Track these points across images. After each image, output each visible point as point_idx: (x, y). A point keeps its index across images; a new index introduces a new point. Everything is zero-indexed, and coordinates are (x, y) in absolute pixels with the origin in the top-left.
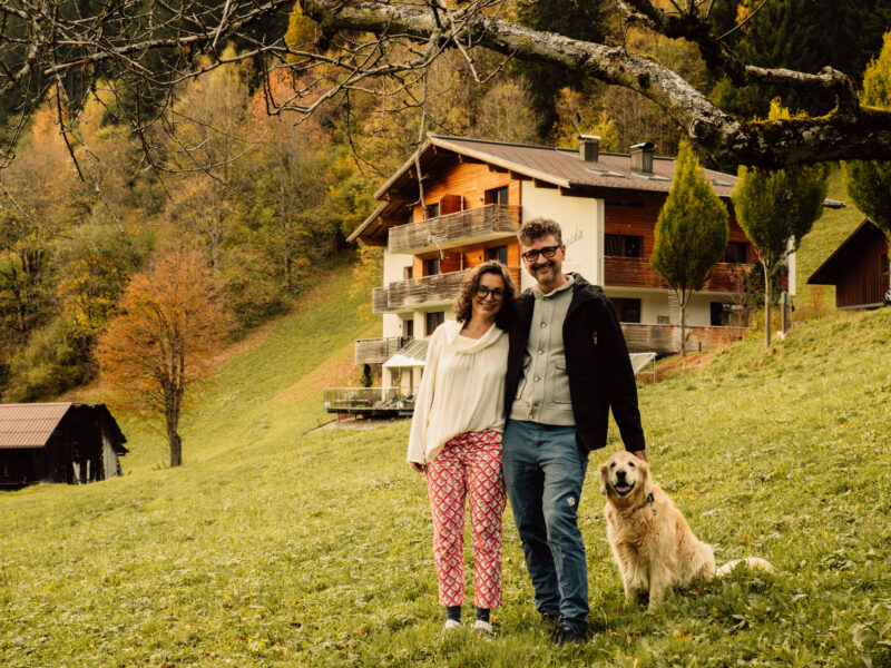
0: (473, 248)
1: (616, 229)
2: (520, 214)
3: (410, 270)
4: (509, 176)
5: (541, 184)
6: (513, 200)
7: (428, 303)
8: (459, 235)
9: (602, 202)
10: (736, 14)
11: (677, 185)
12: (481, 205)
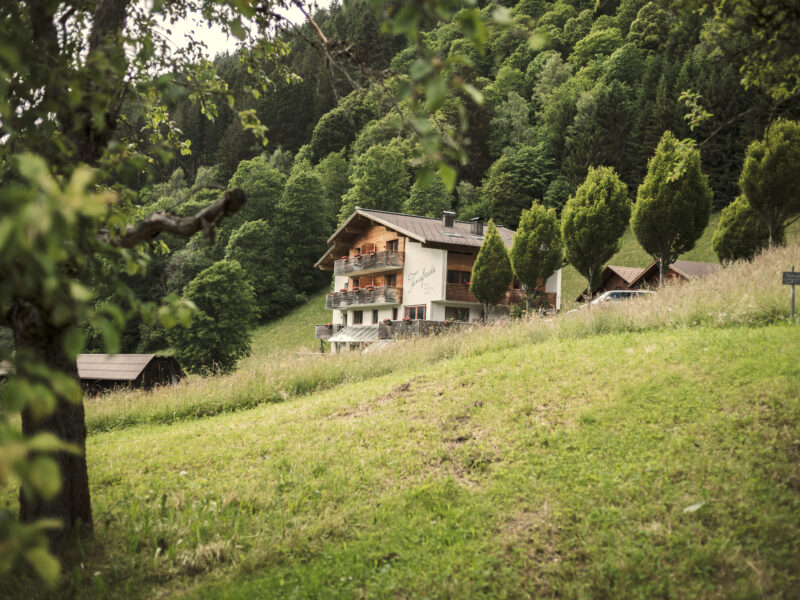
0: (378, 274)
1: (454, 267)
2: (404, 257)
3: (347, 284)
4: (396, 234)
5: (412, 240)
6: (400, 248)
7: (352, 305)
8: (369, 267)
9: (446, 252)
10: (565, 142)
11: (485, 244)
12: (384, 250)
